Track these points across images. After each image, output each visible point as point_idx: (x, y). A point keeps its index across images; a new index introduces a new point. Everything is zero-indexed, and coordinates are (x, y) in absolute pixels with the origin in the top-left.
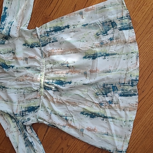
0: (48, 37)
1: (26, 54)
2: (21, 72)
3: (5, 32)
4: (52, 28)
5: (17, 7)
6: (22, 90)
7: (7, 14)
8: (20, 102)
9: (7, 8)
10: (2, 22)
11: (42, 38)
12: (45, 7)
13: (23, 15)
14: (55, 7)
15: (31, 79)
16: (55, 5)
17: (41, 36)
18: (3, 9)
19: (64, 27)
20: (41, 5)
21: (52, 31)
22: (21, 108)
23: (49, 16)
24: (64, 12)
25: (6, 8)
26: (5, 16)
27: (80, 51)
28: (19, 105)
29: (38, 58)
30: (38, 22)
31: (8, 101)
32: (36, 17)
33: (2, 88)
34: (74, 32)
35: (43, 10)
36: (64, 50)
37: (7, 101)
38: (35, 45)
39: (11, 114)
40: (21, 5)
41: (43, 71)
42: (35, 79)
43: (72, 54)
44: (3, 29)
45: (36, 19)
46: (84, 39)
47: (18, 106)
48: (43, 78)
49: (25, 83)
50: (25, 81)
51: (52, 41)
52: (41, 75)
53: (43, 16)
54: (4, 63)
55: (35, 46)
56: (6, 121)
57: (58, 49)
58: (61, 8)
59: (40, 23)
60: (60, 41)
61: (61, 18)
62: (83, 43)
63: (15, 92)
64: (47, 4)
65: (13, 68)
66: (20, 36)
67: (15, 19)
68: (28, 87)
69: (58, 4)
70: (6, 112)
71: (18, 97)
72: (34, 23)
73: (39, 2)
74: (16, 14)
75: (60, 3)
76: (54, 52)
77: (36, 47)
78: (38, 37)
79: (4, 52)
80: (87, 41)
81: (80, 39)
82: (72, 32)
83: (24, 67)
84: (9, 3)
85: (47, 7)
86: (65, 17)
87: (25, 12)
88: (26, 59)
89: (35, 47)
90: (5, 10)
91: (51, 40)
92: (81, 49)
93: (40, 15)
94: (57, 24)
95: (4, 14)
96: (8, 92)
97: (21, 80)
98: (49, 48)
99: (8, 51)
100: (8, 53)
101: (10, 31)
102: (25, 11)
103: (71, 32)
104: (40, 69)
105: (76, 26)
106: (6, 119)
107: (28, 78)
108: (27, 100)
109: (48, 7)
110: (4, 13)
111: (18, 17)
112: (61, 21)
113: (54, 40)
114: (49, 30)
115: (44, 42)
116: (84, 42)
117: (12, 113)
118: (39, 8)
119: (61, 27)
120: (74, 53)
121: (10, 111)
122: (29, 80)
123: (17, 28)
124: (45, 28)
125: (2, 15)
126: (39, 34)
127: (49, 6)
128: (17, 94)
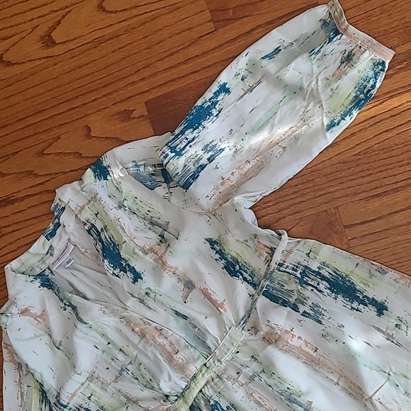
0: (300, 287)
1: (199, 273)
2: (151, 309)
3: (179, 171)
4: (327, 269)
5: (260, 115)
6: (120, 356)
7: (218, 109)
8: (95, 380)
9: (227, 91)
10: (186, 128)
11: (279, 272)
12: (349, 191)
13: (265, 156)
14: (380, 218)
15: (169, 349)
16: (384, 213)
17: (281, 265)
18: (215, 88)
19: (366, 297)
20: (343, 174)
21: (323, 278)
22: (89, 398)
23: (345, 227)
24: (398, 256)
25: (224, 89)
26: (205, 113)
27: (370, 406)
28: (86, 385)
29: (228, 316)
30: (298, 216)
31: (60, 347)
32: (303, 195)
33: (65, 304)
34: (389, 338)
35: (337, 195)
36: (322, 358)
37: (59, 349)
38: (244, 273)
39: (52, 393)
40: (280, 122)
41: (219, 361)
42: (180, 360)
43: (336, 389)
44: (179, 154)
45: (298, 200)
46: (403, 380)
47: (83, 384)
48: (207, 377)
49: (143, 349)
50: (147, 342)
51: (305, 312)
52: (205, 365)
53: (324, 209)
54: (114, 245)
55: (242, 275)
56: (22, 393)
57: (306, 342)
58: (400, 238)
59: (301, 223)
60: (328, 329)
61: (376, 268)
62: (394, 390)
63: (98, 343)
64: (363, 188)
65: (134, 283)
66: (217, 216)
67: (231, 145)
68: (144, 365)
69: (397, 216)
70: (37, 376)
71: (98, 362)
72: (282, 205)
73: (340, 158)
74: (244, 130)
75: (405, 222)
76: (290, 342)
77: (245, 279)
78: (269, 261)
79: (134, 208)
80: (407, 393)
81: (391, 370)
82: (383, 332)
83: (170, 306)
84: (242, 79)
85: (355, 194)
86: (392, 274)
87: (277, 153)
88: (189, 285)
89: (241, 277)
90: (217, 94)
91: (303, 303)
92: (377, 404)
93: (319, 200)
94: (352, 272)
95: (209, 104)
96: (78, 332)
97: (137, 329)
98: (281, 318)
99: (149, 217)
100: (144, 219)
101: (195, 176)
102: (281, 149)
103: (379, 330)
104: (213, 348)
105: (404, 327)
106: (26, 388)
107: (160, 340)
108: (119, 391)
109: (359, 197)
110: (210, 99)
111: (246, 147)
112: (371, 276)
113: (311, 312)
114: (314, 267)
115: (277, 286)
116: (398, 390)
117: (55, 393)
118: (331, 177)
119: (358, 288)
120: (344, 389)
121: (50, 382)
122: (162, 347)
123: (222, 184)
124: (308, 254)
125: (199, 103)
126: (278, 257)
127: (366, 199)
128: (99, 352)
